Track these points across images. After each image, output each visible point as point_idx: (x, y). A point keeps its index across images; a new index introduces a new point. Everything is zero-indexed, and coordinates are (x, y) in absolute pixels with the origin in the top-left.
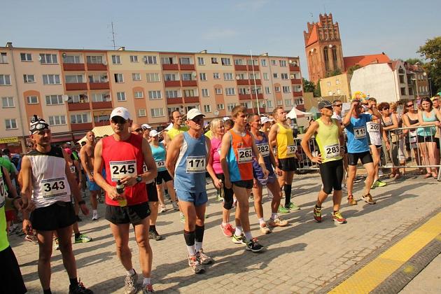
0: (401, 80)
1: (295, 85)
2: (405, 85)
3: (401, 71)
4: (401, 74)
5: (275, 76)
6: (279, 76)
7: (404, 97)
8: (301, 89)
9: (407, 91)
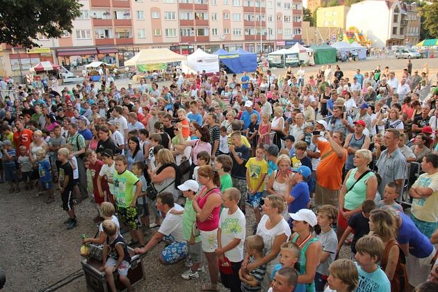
0: (395, 20)
1: (295, 15)
2: (398, 25)
3: (396, 10)
4: (396, 14)
5: (279, 4)
6: (282, 5)
7: (395, 36)
8: (301, 19)
9: (398, 31)
